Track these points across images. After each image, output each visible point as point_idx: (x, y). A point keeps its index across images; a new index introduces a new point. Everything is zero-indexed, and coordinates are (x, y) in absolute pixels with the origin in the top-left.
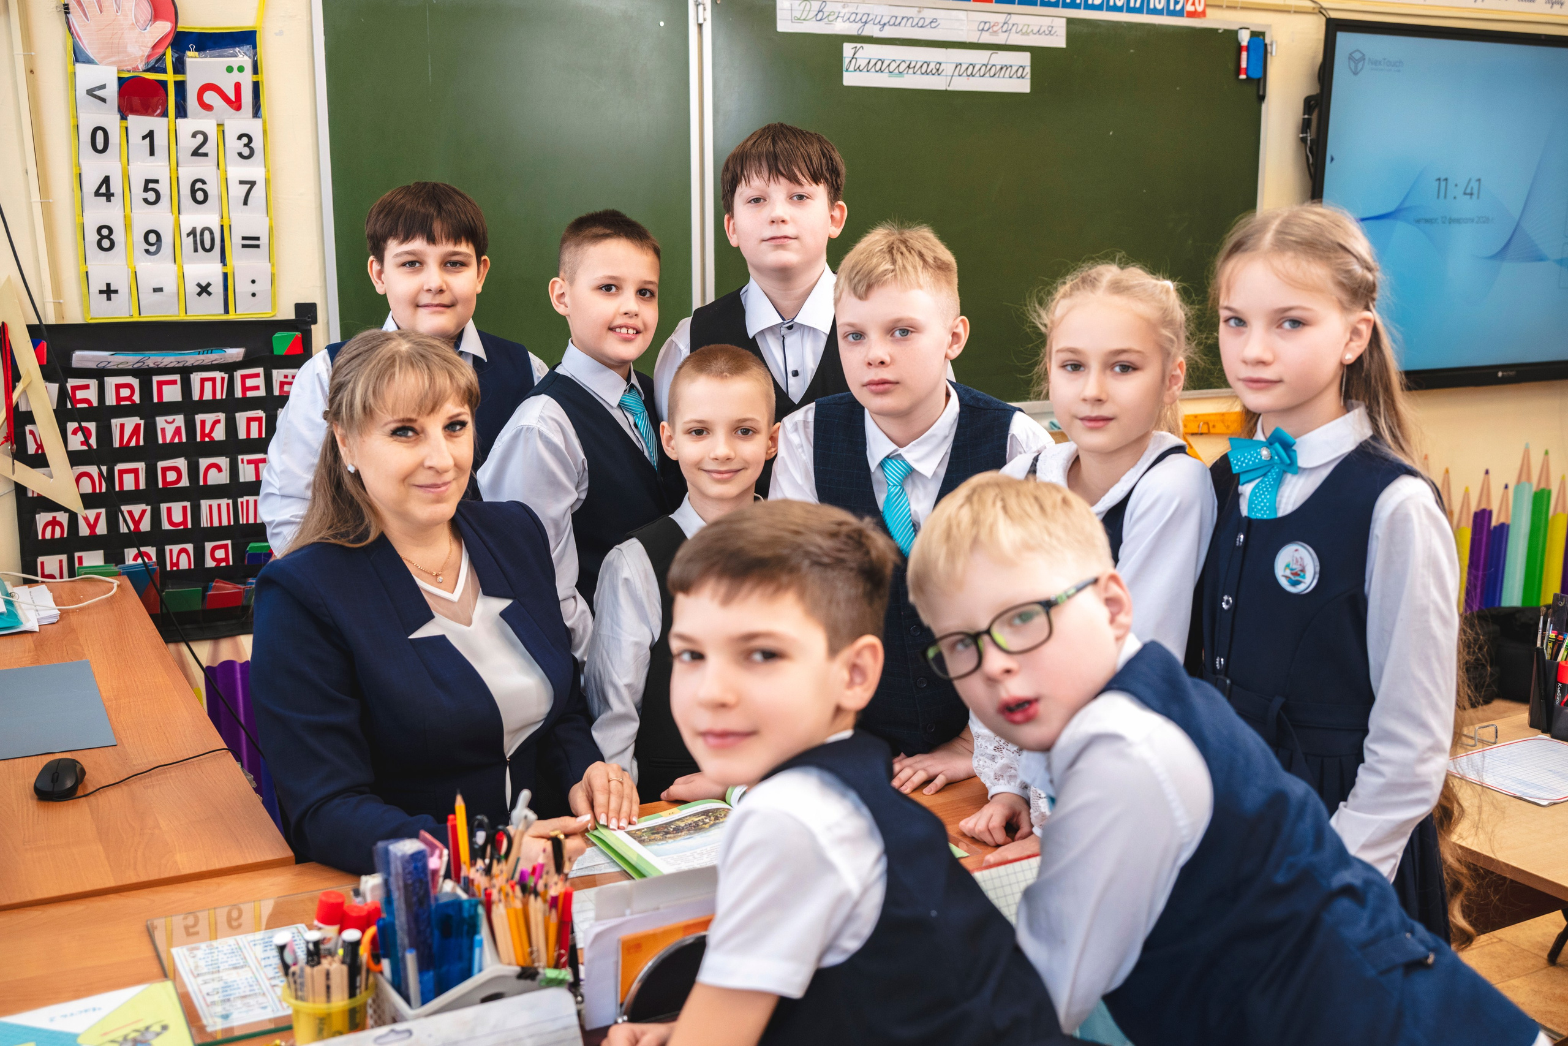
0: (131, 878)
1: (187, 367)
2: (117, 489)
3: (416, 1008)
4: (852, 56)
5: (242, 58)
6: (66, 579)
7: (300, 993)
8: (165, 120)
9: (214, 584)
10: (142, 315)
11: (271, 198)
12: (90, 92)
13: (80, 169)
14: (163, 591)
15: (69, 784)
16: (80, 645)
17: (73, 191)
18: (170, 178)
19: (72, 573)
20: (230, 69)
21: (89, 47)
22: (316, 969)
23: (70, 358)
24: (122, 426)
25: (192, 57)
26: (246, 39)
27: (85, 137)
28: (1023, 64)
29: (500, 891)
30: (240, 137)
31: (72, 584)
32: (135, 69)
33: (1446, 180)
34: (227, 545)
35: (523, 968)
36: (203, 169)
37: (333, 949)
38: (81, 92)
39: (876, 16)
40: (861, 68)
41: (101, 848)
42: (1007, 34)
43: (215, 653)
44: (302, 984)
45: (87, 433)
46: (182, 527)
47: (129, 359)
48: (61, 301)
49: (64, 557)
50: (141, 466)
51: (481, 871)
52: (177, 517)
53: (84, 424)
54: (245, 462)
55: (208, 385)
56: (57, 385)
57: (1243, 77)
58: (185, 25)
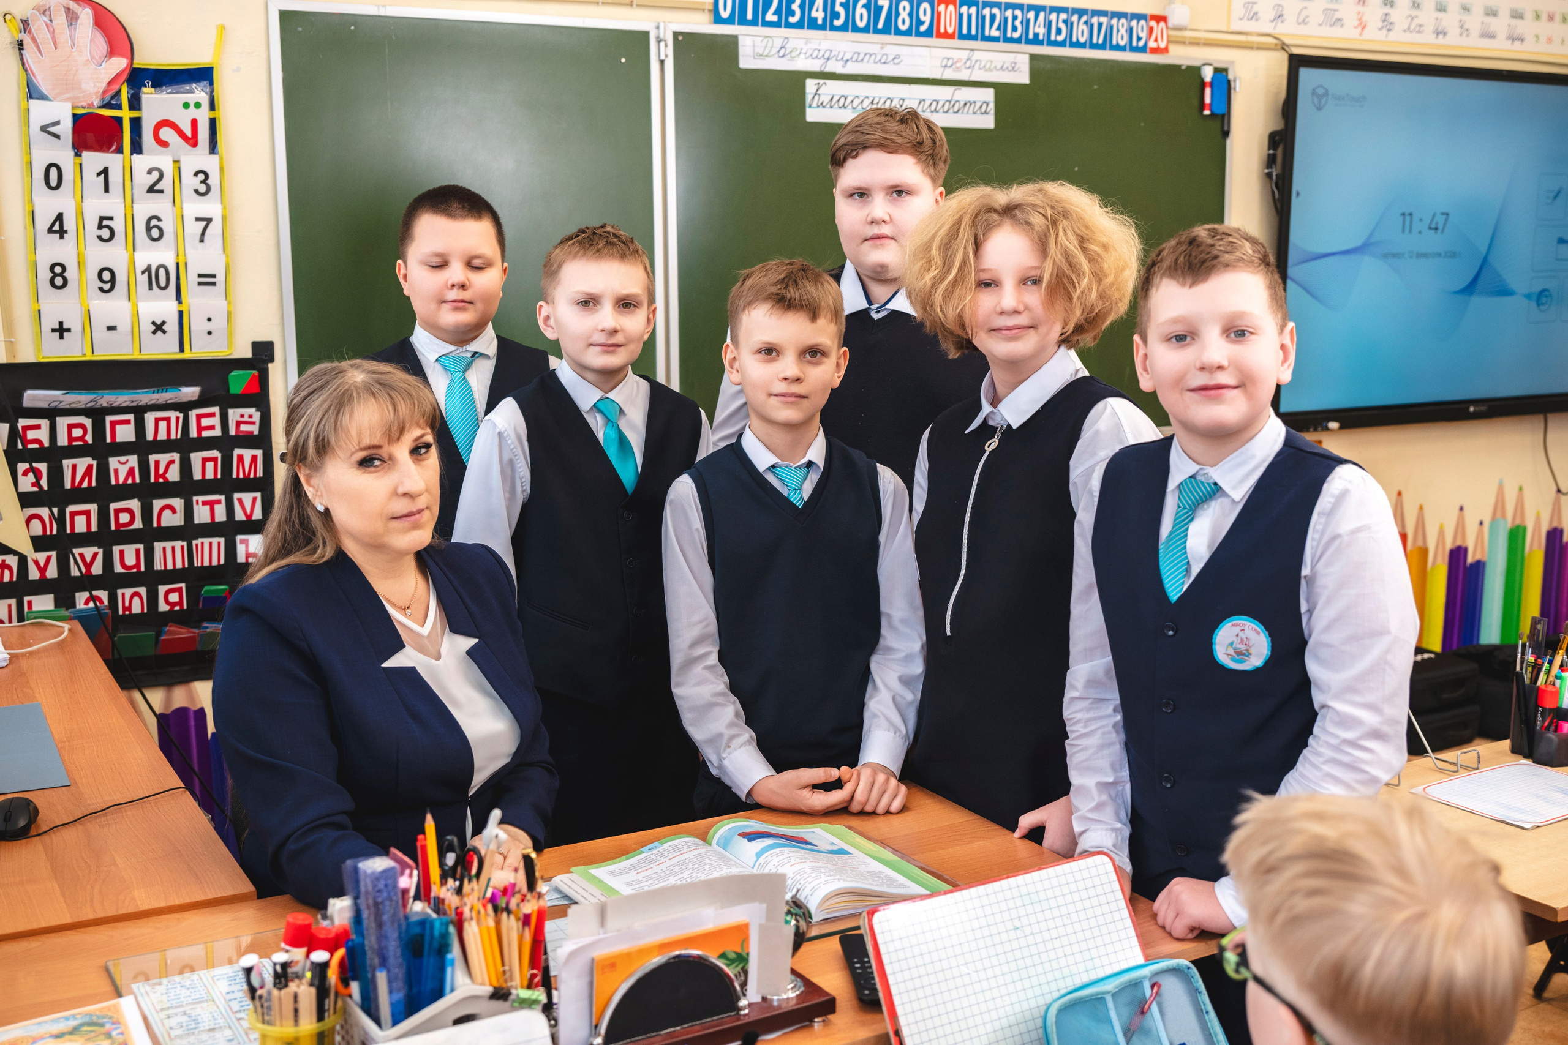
0: (88, 914)
1: (141, 406)
2: (68, 531)
3: (387, 1030)
4: (814, 92)
5: (198, 94)
6: (15, 623)
7: (266, 1018)
8: (120, 156)
9: (167, 628)
10: (95, 354)
11: (227, 235)
12: (44, 129)
13: (33, 206)
14: (115, 636)
15: (22, 823)
16: (31, 688)
17: (26, 228)
18: (125, 215)
19: (21, 618)
20: (186, 105)
21: (43, 83)
22: (283, 991)
23: (21, 397)
24: (74, 467)
25: (148, 93)
26: (203, 75)
27: (39, 174)
28: (986, 100)
29: (472, 909)
30: (196, 174)
31: (21, 629)
32: (91, 106)
33: (1411, 214)
34: (181, 588)
35: (495, 988)
36: (159, 205)
37: (300, 973)
38: (35, 127)
39: (839, 52)
40: (824, 104)
41: (56, 886)
42: (970, 70)
43: (168, 701)
44: (269, 1008)
45: (38, 474)
46: (135, 570)
47: (81, 399)
48: (13, 340)
49: (13, 602)
50: (93, 508)
51: (451, 891)
52: (130, 560)
53: (35, 465)
54: (200, 503)
55: (163, 425)
56: (7, 425)
57: (1207, 112)
58: (140, 62)
